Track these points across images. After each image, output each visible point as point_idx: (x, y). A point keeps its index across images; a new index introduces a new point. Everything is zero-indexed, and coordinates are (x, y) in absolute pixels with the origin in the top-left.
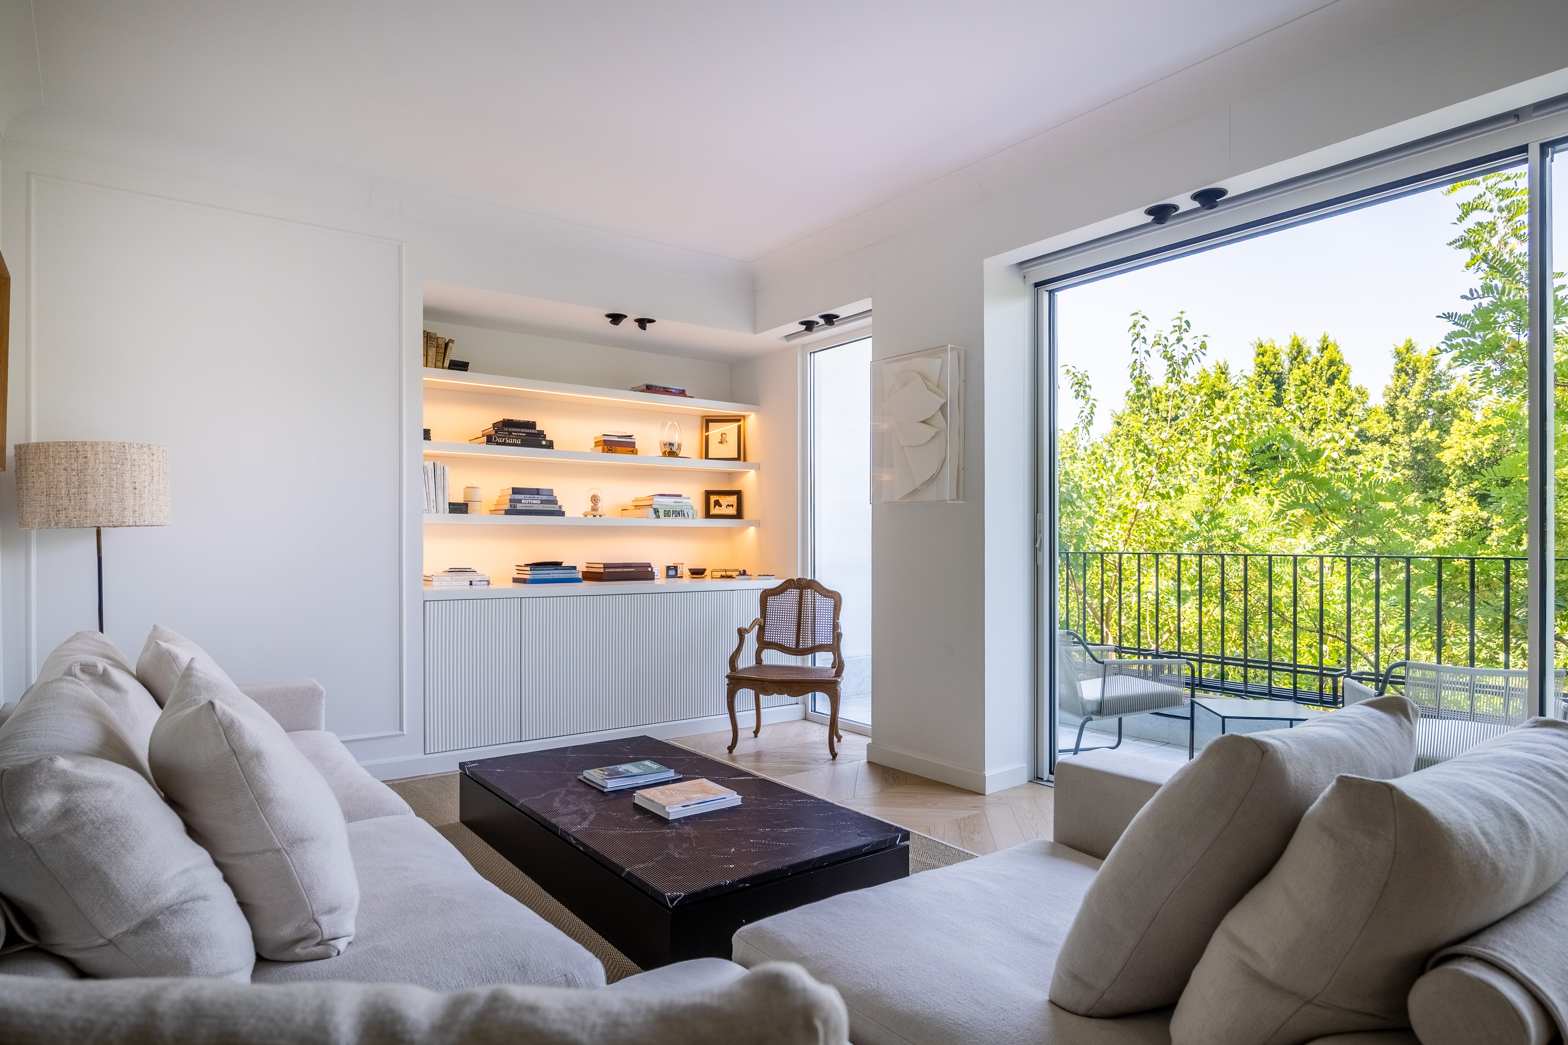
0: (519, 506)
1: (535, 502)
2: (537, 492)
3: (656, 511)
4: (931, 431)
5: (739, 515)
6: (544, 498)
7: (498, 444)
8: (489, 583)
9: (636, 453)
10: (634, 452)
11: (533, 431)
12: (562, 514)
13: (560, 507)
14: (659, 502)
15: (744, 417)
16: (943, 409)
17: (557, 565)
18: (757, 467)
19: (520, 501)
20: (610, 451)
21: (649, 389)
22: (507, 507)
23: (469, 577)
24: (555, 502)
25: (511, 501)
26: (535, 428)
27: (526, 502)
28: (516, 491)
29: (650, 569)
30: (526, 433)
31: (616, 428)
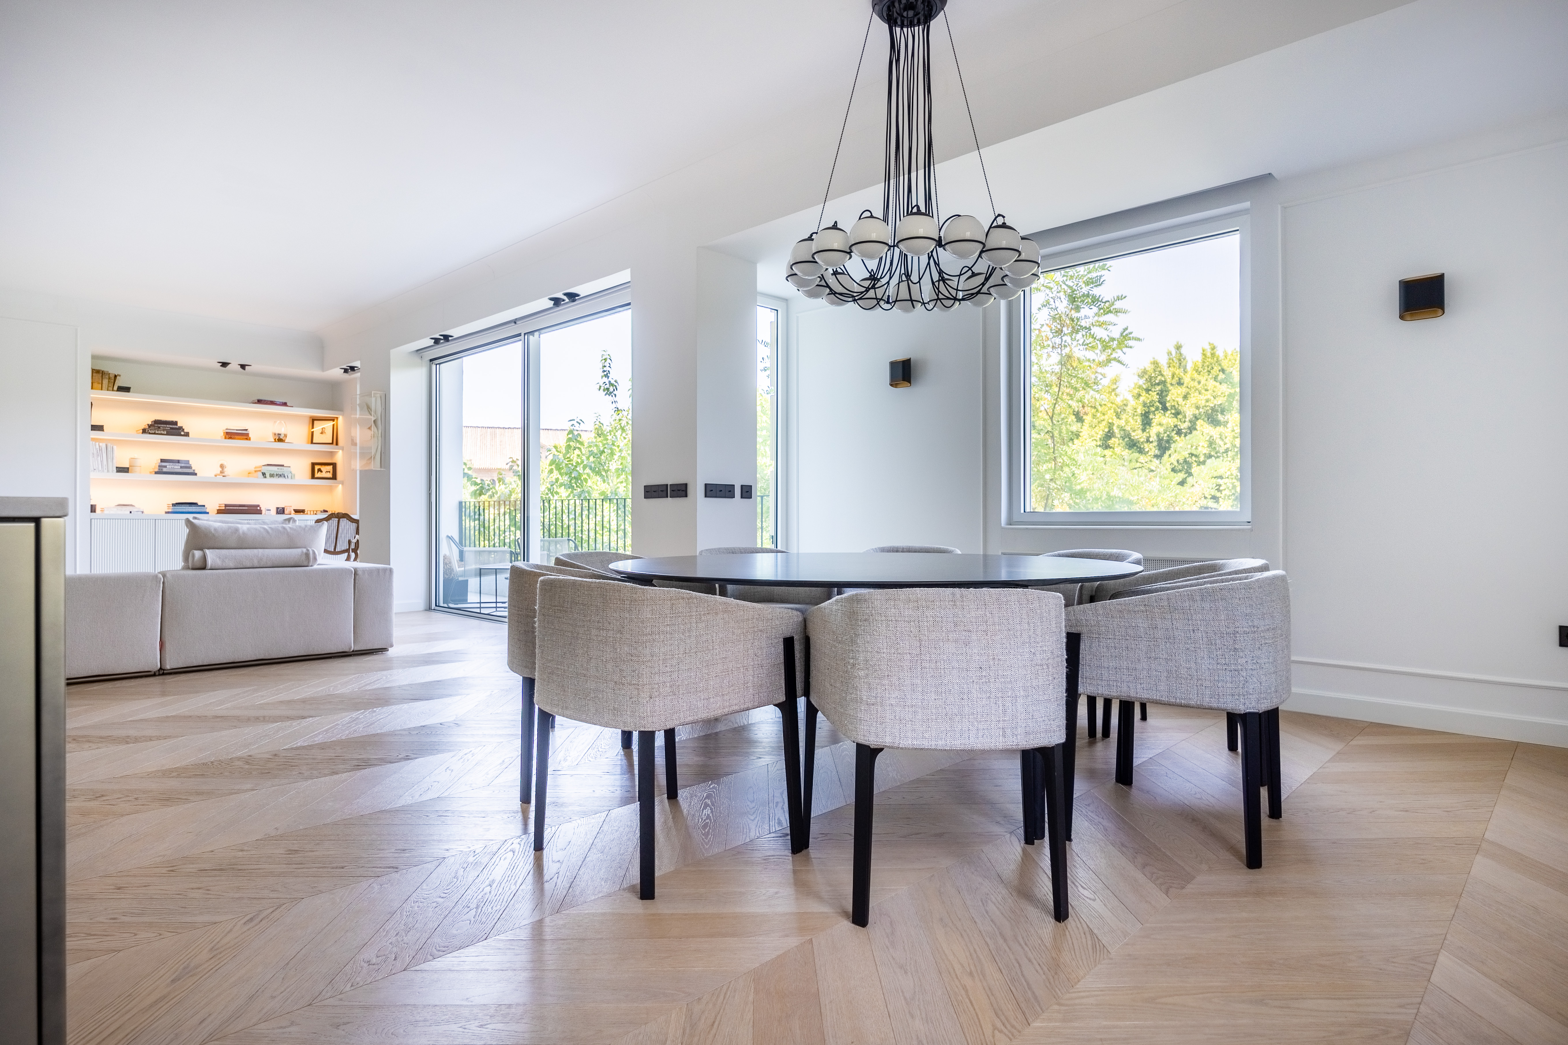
0: (165, 470)
1: (176, 467)
2: (178, 461)
3: (264, 474)
5: (334, 477)
6: (183, 465)
7: (150, 433)
8: (143, 512)
9: (250, 439)
10: (248, 439)
11: (175, 426)
12: (196, 474)
13: (194, 470)
14: (265, 469)
15: (337, 418)
16: (373, 423)
17: (195, 504)
18: (345, 448)
19: (165, 467)
20: (230, 438)
21: (259, 402)
22: (157, 470)
23: (131, 509)
24: (190, 467)
25: (159, 466)
26: (177, 425)
27: (169, 467)
28: (162, 461)
29: (259, 508)
30: (171, 428)
31: (236, 425)
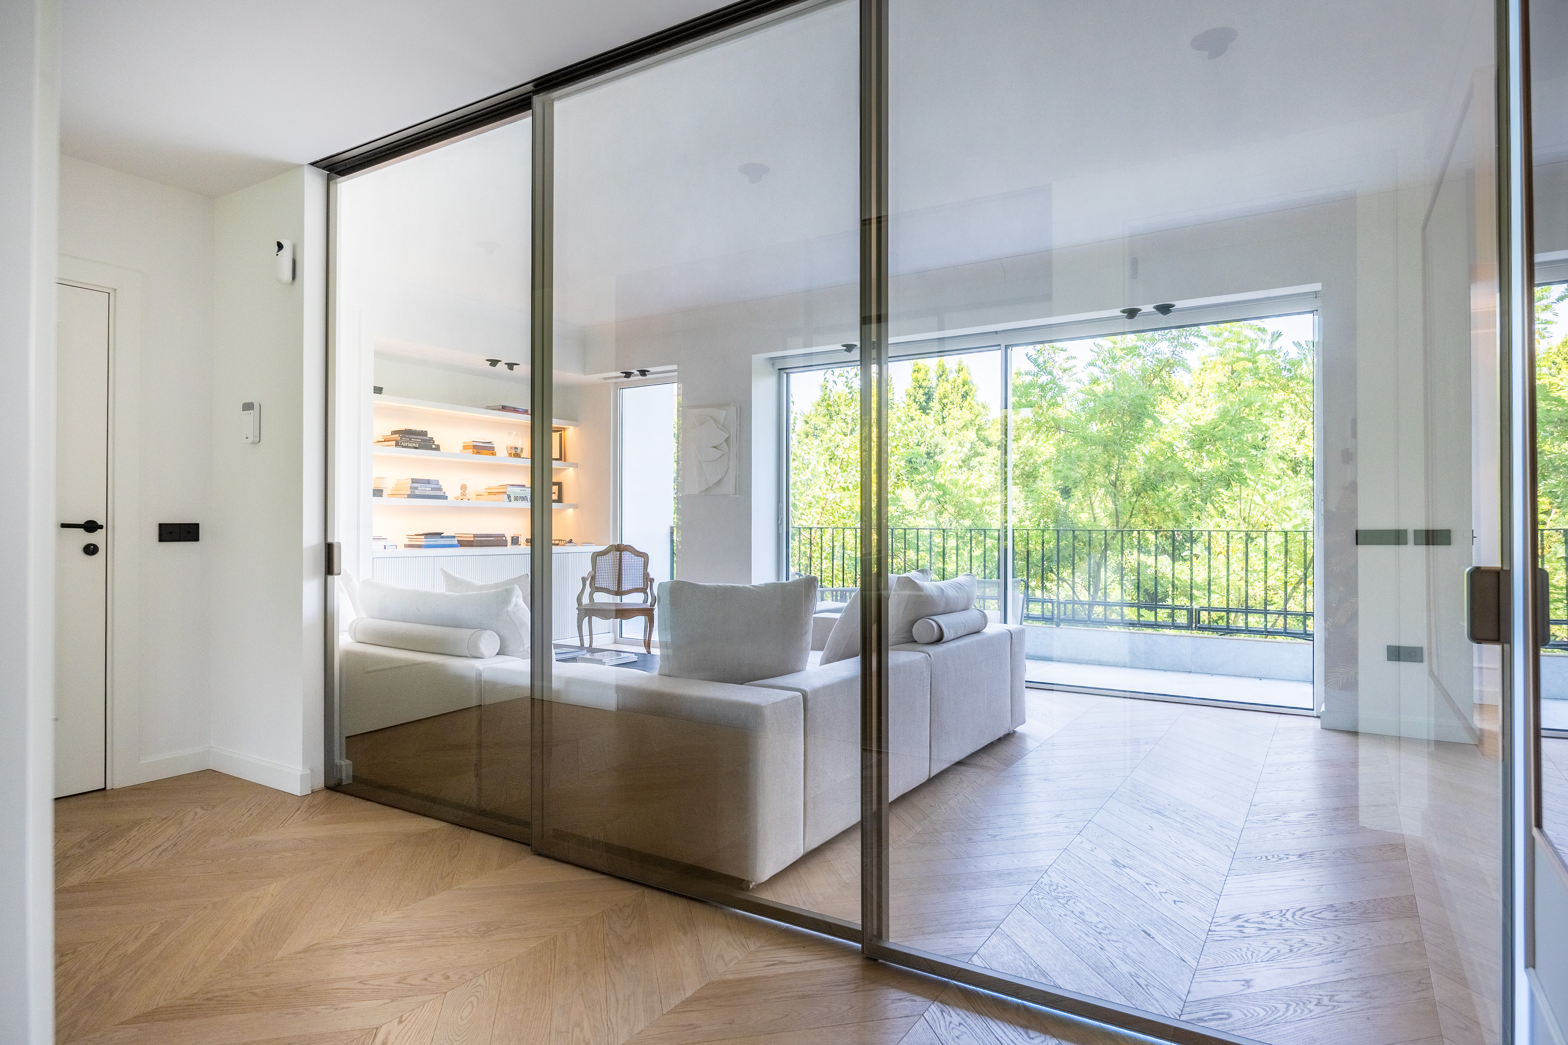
0: (417, 492)
1: (427, 489)
2: (428, 482)
3: (509, 497)
4: (720, 453)
5: (559, 500)
6: (434, 486)
7: (403, 447)
8: (393, 547)
9: (495, 455)
10: (494, 454)
11: (426, 438)
12: (446, 498)
13: (445, 493)
14: (510, 490)
15: (564, 429)
16: (727, 440)
17: (439, 534)
18: (576, 466)
19: (416, 488)
20: (478, 453)
21: (504, 408)
22: (409, 492)
23: (383, 543)
24: (440, 489)
25: (411, 488)
26: (427, 436)
27: (422, 489)
28: (414, 481)
29: (504, 538)
30: (421, 439)
31: (482, 436)
